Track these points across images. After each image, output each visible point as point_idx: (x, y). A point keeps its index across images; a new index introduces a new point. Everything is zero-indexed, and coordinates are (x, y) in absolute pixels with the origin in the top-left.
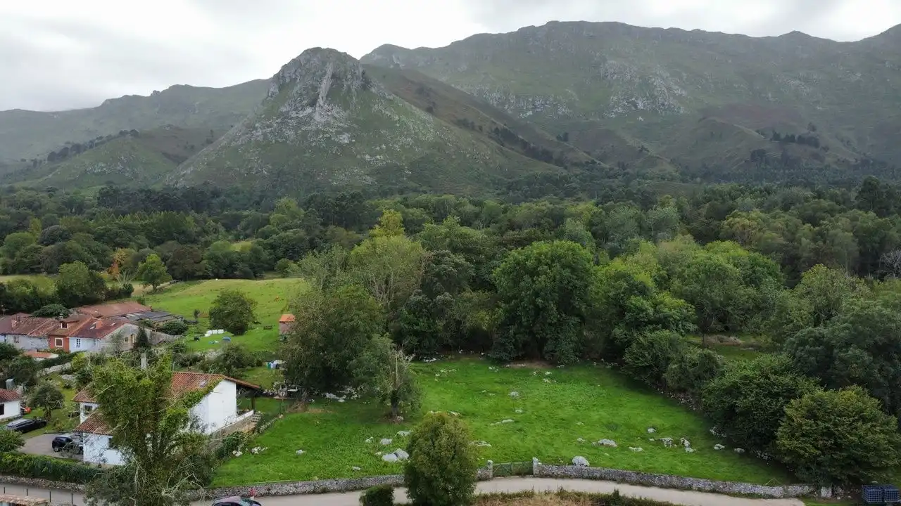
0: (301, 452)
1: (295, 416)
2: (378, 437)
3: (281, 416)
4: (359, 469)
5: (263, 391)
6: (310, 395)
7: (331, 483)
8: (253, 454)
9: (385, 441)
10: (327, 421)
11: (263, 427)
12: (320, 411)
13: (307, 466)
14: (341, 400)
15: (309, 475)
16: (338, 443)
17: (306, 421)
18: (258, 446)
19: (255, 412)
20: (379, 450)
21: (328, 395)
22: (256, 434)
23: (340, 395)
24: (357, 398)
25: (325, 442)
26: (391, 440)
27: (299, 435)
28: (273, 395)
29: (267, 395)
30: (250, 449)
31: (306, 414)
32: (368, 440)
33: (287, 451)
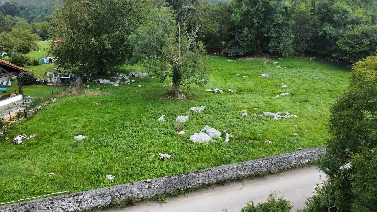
0: (80, 137)
1: (70, 99)
2: (173, 115)
3: (54, 100)
4: (168, 156)
5: (36, 79)
6: (84, 81)
7: (140, 188)
8: (16, 144)
9: (182, 119)
10: (105, 102)
11: (32, 111)
12: (97, 93)
13: (93, 158)
14: (116, 84)
15: (97, 172)
16: (127, 123)
17: (83, 103)
18: (22, 134)
19: (24, 97)
20: (181, 129)
21: (102, 81)
22: (23, 119)
23: (114, 81)
24: (131, 82)
25: (110, 123)
26: (187, 117)
27: (76, 118)
28: (46, 82)
29: (39, 83)
30: (12, 137)
31: (82, 97)
32: (161, 119)
33: (62, 137)
